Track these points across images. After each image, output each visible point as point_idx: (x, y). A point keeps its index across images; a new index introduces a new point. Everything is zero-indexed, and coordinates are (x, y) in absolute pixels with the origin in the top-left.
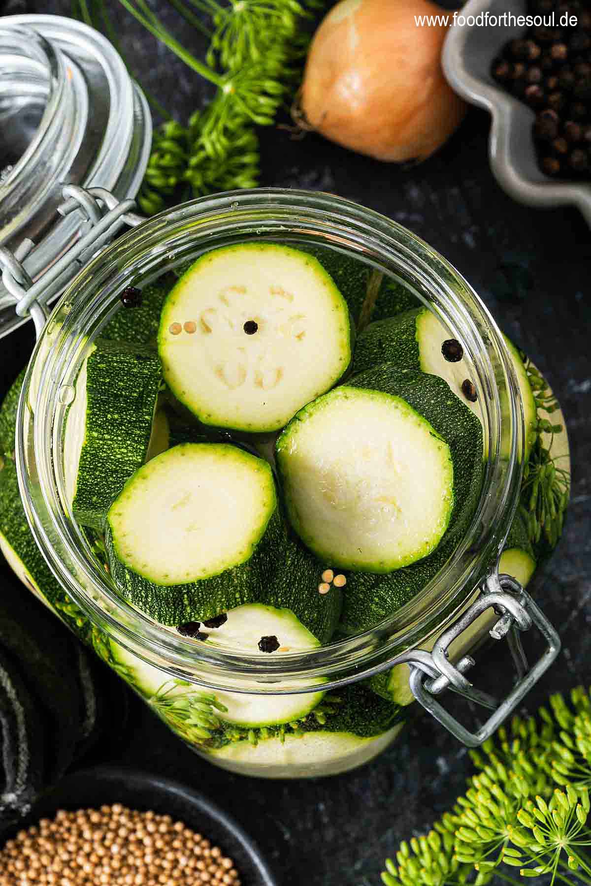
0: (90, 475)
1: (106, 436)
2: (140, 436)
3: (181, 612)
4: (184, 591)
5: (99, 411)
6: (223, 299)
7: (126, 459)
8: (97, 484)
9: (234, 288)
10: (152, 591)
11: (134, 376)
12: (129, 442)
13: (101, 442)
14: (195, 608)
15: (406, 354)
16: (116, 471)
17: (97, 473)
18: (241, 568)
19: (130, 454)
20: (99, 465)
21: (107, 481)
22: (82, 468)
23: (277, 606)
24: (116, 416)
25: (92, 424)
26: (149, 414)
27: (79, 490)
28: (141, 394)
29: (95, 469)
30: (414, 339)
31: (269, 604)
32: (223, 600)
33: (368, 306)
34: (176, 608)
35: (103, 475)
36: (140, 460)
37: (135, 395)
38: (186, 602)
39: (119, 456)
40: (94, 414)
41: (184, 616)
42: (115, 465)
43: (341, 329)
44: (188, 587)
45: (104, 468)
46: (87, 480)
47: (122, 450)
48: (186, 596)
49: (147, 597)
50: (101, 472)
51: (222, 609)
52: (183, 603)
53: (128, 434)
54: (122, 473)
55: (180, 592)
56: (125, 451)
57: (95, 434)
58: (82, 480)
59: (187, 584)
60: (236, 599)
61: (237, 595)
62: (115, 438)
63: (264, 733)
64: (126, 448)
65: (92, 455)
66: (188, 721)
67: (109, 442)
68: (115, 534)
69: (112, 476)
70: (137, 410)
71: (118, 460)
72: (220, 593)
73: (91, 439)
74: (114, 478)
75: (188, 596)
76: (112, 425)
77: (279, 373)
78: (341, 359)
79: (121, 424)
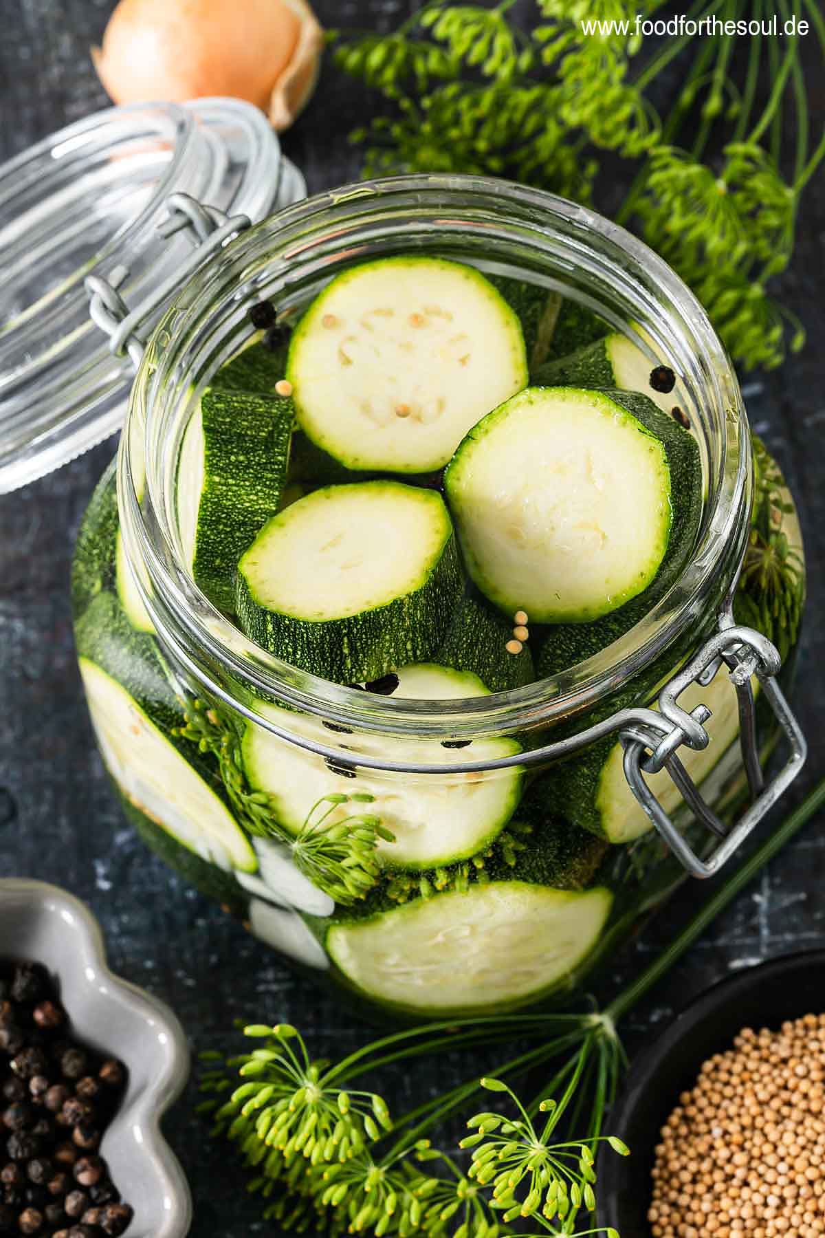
0: (212, 530)
1: (231, 481)
2: (271, 480)
3: (339, 668)
4: (344, 631)
5: (221, 451)
6: (365, 325)
7: (257, 507)
8: (221, 542)
9: (378, 312)
10: (303, 637)
11: (260, 415)
12: (259, 488)
13: (224, 488)
14: (357, 660)
15: (596, 375)
16: (244, 523)
17: (221, 527)
18: (414, 597)
19: (260, 502)
20: (224, 516)
21: (232, 537)
22: (203, 521)
23: (458, 668)
24: (241, 458)
25: (212, 468)
26: (280, 454)
27: (199, 551)
28: (271, 433)
29: (218, 521)
30: (604, 360)
31: (447, 665)
32: (392, 650)
33: (541, 350)
34: (333, 660)
35: (228, 529)
36: (274, 508)
37: (264, 434)
38: (346, 651)
39: (247, 505)
40: (214, 455)
41: (342, 674)
42: (242, 515)
43: (514, 349)
44: (349, 623)
45: (229, 520)
46: (208, 537)
47: (251, 497)
48: (346, 640)
49: (295, 653)
50: (225, 525)
51: (389, 666)
52: (342, 652)
53: (257, 478)
54: (251, 525)
55: (339, 632)
56: (255, 498)
57: (217, 479)
58: (202, 536)
59: (348, 619)
60: (407, 651)
61: (409, 646)
62: (242, 483)
63: (442, 879)
64: (256, 494)
65: (214, 503)
66: (345, 863)
67: (235, 488)
68: (250, 583)
69: (239, 530)
70: (267, 450)
71: (246, 510)
72: (388, 637)
73: (211, 485)
74: (242, 532)
75: (348, 639)
76: (238, 468)
77: (441, 405)
78: (516, 382)
79: (247, 467)
